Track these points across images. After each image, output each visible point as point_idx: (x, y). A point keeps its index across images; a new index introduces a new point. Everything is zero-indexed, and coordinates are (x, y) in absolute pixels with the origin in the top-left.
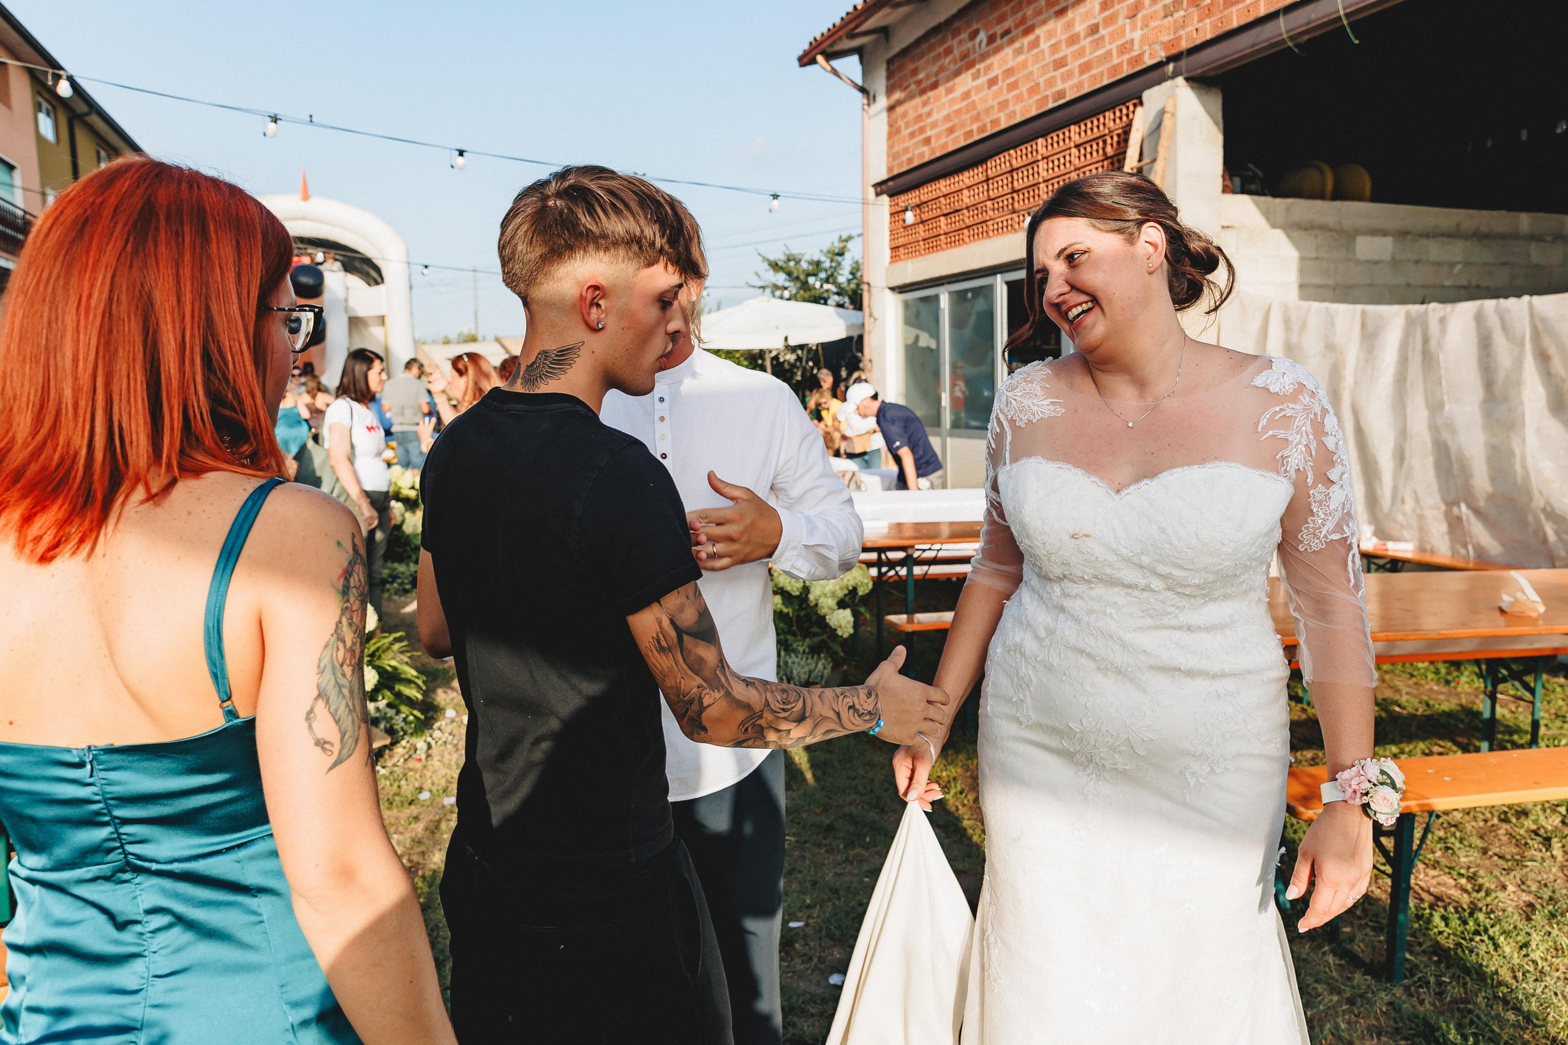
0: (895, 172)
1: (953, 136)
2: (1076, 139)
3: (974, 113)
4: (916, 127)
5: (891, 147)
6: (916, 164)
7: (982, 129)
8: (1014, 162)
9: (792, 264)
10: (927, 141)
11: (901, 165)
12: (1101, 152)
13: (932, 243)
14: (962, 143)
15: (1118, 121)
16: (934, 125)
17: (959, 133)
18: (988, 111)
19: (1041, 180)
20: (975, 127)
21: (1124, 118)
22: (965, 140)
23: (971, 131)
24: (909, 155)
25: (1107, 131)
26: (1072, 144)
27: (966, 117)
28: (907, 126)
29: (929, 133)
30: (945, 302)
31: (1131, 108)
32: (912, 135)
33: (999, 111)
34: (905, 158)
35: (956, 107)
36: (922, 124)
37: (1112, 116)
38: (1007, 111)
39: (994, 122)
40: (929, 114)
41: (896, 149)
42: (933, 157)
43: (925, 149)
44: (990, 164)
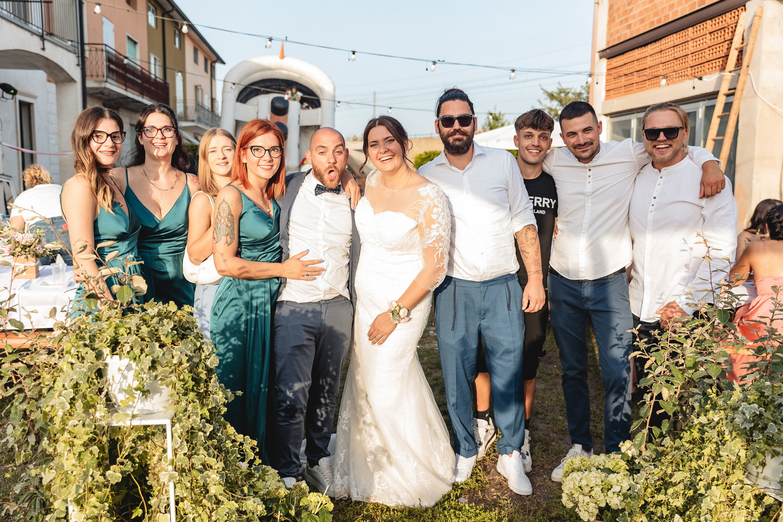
0: (611, 45)
1: (643, 24)
2: (711, 29)
3: (655, 11)
4: (623, 18)
5: (609, 29)
6: (622, 40)
7: (659, 21)
8: (675, 41)
9: (563, 95)
10: (629, 27)
11: (614, 40)
12: (722, 37)
13: (628, 88)
14: (648, 29)
15: (733, 19)
16: (633, 17)
17: (647, 22)
18: (663, 10)
19: (689, 53)
20: (656, 19)
21: (736, 17)
22: (650, 26)
23: (653, 22)
24: (619, 35)
25: (726, 25)
26: (707, 32)
27: (651, 13)
28: (619, 17)
29: (631, 22)
30: (634, 124)
31: (740, 11)
32: (621, 23)
33: (669, 10)
34: (616, 36)
35: (646, 7)
36: (627, 16)
37: (730, 16)
38: (674, 10)
39: (666, 17)
40: (631, 10)
41: (612, 31)
42: (632, 36)
43: (628, 31)
44: (663, 41)
